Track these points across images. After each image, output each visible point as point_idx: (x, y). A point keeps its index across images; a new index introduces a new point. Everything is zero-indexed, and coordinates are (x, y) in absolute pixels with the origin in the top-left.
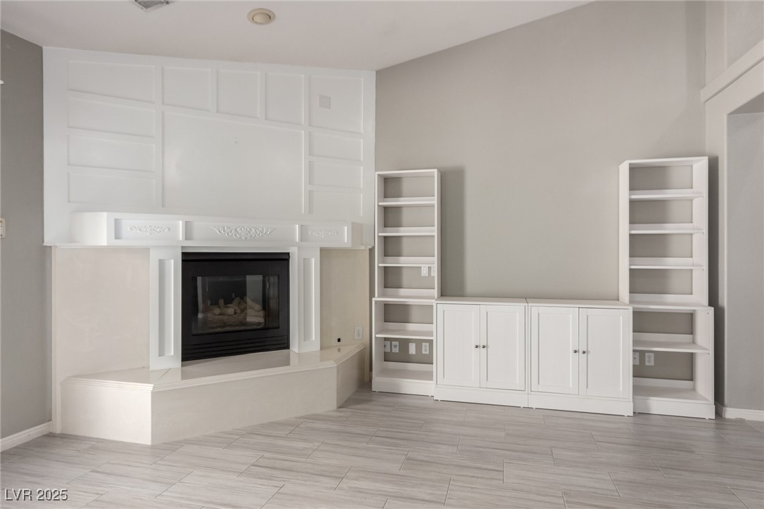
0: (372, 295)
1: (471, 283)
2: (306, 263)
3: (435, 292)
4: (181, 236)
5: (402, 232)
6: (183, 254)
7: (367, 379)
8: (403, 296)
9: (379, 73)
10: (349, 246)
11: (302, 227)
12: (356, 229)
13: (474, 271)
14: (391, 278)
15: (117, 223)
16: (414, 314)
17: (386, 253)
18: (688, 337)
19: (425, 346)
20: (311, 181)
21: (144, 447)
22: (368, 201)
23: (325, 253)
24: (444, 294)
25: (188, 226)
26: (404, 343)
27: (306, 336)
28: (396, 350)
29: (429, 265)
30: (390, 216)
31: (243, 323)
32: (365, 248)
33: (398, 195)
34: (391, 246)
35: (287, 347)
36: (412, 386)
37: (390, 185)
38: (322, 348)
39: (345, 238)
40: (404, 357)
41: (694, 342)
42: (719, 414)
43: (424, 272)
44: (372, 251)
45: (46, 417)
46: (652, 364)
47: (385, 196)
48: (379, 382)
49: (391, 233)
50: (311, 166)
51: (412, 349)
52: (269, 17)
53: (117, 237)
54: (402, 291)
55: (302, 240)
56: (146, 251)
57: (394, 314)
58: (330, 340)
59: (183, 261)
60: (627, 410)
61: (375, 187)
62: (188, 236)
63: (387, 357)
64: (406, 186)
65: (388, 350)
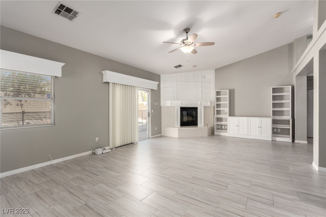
0: (214, 115)
1: (236, 113)
2: (201, 109)
3: (228, 115)
4: (180, 104)
5: (221, 103)
6: (181, 107)
7: (213, 133)
8: (221, 116)
9: (216, 70)
10: (210, 106)
11: (200, 102)
12: (211, 102)
13: (237, 110)
14: (218, 112)
15: (171, 102)
16: (224, 120)
17: (217, 107)
18: (288, 125)
19: (226, 126)
20: (202, 93)
21: (176, 138)
22: (213, 96)
23: (205, 107)
24: (230, 115)
25: (181, 102)
26: (221, 125)
27: (201, 123)
28: (220, 127)
29: (227, 110)
30: (218, 99)
31: (188, 121)
32: (213, 106)
33: (220, 95)
34: (218, 106)
35: (197, 125)
36: (223, 134)
37: (218, 93)
38: (204, 126)
39: (209, 104)
40: (221, 129)
41: (290, 127)
42: (293, 141)
43: (226, 111)
44: (214, 107)
45: (161, 133)
46: (280, 131)
47: (217, 95)
48: (216, 133)
49: (218, 103)
50: (202, 90)
51: (223, 127)
52: (196, 66)
53: (171, 105)
54: (221, 115)
55: (201, 104)
56: (175, 107)
57: (219, 120)
58: (206, 124)
59: (181, 109)
60: (271, 140)
61: (215, 94)
62: (181, 104)
63: (218, 129)
64: (221, 93)
65: (218, 127)
